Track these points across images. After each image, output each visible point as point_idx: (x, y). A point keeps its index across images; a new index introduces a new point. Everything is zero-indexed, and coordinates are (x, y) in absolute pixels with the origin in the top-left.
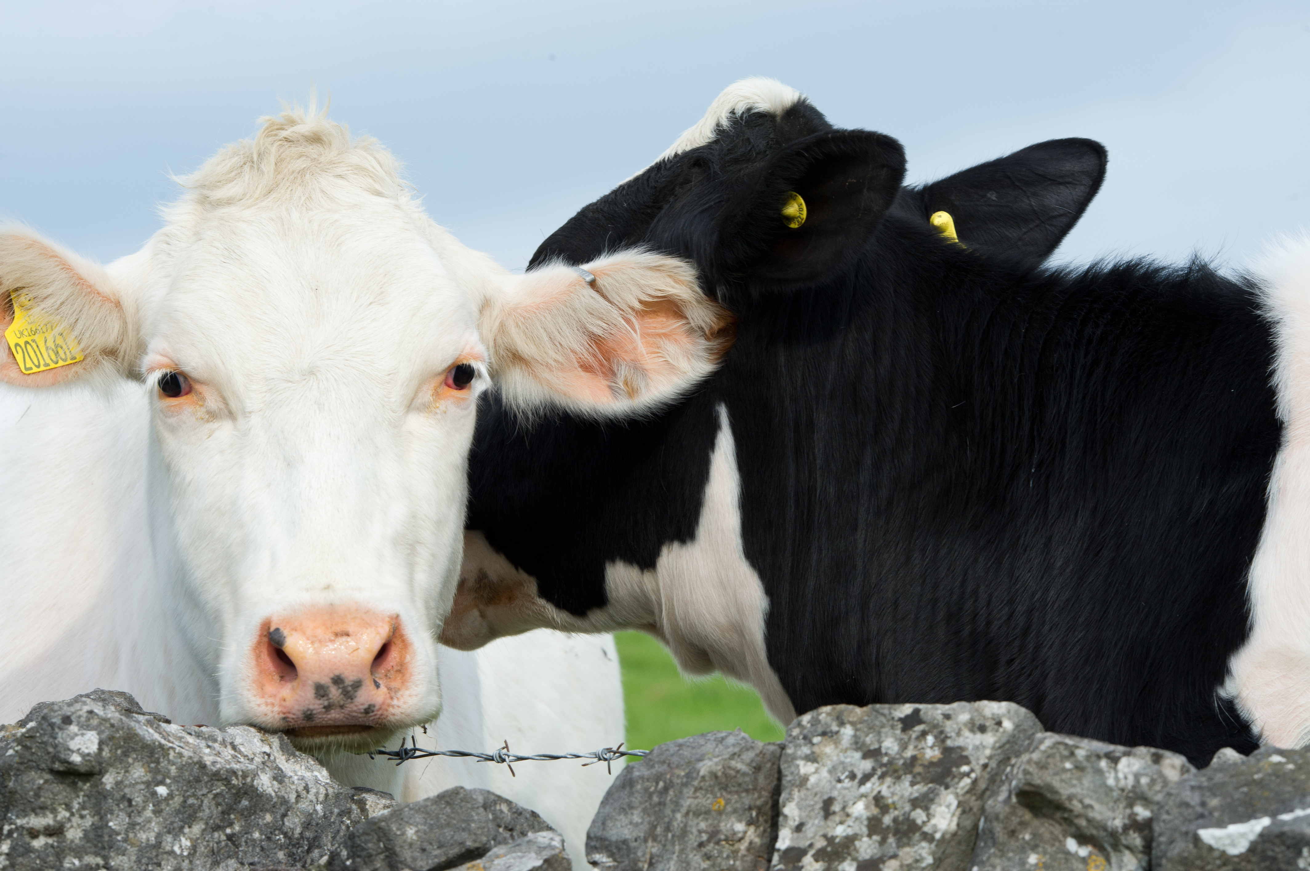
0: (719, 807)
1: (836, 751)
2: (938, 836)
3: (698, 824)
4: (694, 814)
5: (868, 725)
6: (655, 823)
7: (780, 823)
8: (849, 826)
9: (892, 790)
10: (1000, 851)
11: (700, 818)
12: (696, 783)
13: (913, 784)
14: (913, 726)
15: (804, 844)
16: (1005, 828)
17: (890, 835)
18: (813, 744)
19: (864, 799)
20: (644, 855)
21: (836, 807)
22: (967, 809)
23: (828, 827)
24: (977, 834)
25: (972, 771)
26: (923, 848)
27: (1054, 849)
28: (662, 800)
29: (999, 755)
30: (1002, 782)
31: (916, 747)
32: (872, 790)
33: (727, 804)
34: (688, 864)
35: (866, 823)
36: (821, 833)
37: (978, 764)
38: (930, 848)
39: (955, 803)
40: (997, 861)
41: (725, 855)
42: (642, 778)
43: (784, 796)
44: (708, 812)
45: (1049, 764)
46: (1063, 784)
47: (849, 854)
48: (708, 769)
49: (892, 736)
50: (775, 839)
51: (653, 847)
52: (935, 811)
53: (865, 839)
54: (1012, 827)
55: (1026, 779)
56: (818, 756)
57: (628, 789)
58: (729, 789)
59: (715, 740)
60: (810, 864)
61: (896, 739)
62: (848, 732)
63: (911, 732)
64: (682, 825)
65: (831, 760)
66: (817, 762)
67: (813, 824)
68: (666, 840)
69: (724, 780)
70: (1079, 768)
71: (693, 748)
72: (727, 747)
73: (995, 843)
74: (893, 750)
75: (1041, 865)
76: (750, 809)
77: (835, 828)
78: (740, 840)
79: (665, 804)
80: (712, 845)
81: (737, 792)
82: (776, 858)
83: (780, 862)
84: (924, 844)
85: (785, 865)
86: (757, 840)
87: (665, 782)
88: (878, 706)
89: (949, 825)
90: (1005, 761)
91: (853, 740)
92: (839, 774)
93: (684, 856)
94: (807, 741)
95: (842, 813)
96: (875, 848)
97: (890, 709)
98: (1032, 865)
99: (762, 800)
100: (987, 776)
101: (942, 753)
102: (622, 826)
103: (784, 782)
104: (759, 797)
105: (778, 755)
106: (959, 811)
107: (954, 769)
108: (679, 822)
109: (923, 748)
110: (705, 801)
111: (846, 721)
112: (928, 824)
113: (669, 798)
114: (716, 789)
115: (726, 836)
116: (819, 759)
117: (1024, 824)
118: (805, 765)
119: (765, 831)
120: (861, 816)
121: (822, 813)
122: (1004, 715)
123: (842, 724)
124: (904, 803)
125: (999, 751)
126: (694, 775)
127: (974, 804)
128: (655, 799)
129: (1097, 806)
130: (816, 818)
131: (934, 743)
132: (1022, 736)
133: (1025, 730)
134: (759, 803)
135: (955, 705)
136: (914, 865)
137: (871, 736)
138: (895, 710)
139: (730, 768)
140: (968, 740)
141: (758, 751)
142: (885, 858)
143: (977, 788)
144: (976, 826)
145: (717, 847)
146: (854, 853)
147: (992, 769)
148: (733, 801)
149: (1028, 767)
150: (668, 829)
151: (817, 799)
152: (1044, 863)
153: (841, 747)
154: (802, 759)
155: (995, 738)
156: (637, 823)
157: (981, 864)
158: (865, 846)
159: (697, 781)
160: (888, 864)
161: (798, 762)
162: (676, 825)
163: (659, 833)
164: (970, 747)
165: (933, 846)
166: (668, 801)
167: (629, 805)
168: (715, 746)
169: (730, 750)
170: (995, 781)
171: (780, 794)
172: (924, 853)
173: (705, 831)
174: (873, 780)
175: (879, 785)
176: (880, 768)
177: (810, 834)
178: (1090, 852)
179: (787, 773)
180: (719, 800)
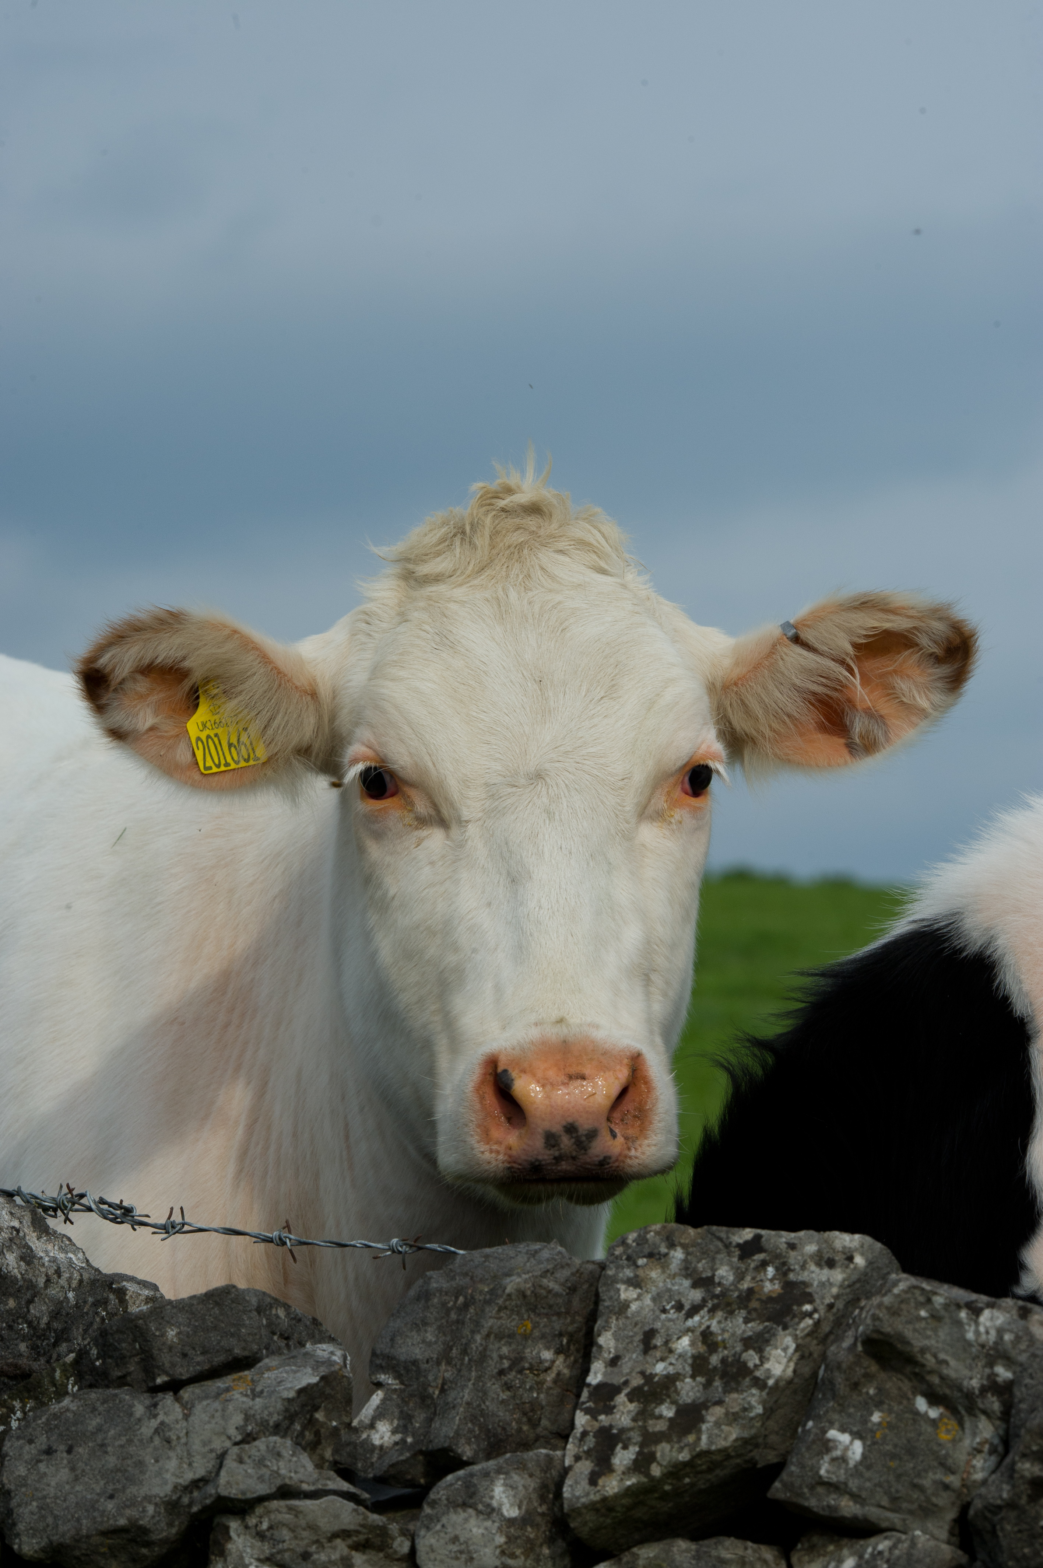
0: (525, 1330)
1: (663, 1277)
2: (771, 1382)
3: (499, 1348)
4: (496, 1336)
5: (702, 1248)
6: (451, 1344)
7: (592, 1355)
8: (671, 1364)
9: (722, 1325)
10: (839, 1405)
11: (503, 1342)
12: (500, 1301)
13: (747, 1321)
14: (754, 1255)
15: (618, 1380)
16: (847, 1380)
17: (717, 1378)
18: (638, 1267)
19: (690, 1334)
20: (436, 1379)
21: (658, 1341)
22: (807, 1354)
23: (647, 1363)
24: (816, 1383)
25: (815, 1310)
26: (753, 1395)
27: (901, 1407)
28: (461, 1317)
29: (847, 1294)
30: (849, 1326)
31: (753, 1278)
32: (700, 1323)
33: (534, 1328)
34: (485, 1393)
35: (690, 1361)
36: (638, 1369)
37: (823, 1303)
38: (760, 1396)
39: (793, 1346)
40: (836, 1416)
41: (528, 1387)
42: (440, 1290)
43: (599, 1323)
44: (511, 1336)
45: (902, 1310)
46: (917, 1334)
47: (669, 1397)
48: (515, 1287)
49: (728, 1264)
50: (586, 1371)
51: (447, 1371)
52: (770, 1354)
53: (688, 1380)
54: (856, 1380)
55: (874, 1326)
56: (642, 1280)
57: (423, 1302)
58: (537, 1312)
59: (527, 1253)
60: (624, 1404)
61: (732, 1268)
62: (678, 1255)
63: (749, 1261)
64: (481, 1348)
65: (656, 1287)
66: (641, 1288)
67: (630, 1359)
68: (462, 1364)
69: (533, 1300)
70: (935, 1317)
71: (501, 1260)
72: (540, 1262)
73: (834, 1397)
74: (727, 1280)
75: (885, 1424)
76: (561, 1335)
77: (654, 1365)
78: (547, 1370)
79: (463, 1323)
80: (514, 1373)
81: (547, 1315)
82: (585, 1394)
83: (590, 1399)
84: (754, 1391)
85: (594, 1403)
86: (566, 1371)
87: (466, 1298)
88: (714, 1228)
89: (784, 1371)
90: (854, 1302)
91: (684, 1264)
92: (665, 1304)
93: (481, 1384)
94: (631, 1263)
95: (664, 1348)
96: (699, 1391)
97: (727, 1232)
98: (874, 1424)
99: (575, 1325)
100: (832, 1318)
101: (783, 1288)
102: (413, 1344)
103: (601, 1308)
104: (572, 1322)
105: (596, 1277)
106: (798, 1354)
107: (795, 1308)
108: (477, 1344)
109: (761, 1281)
110: (509, 1323)
111: (676, 1243)
112: (761, 1368)
113: (468, 1316)
114: (523, 1310)
115: (531, 1364)
116: (643, 1284)
117: (868, 1377)
118: (626, 1290)
119: (575, 1361)
120: (686, 1352)
121: (641, 1346)
122: (856, 1250)
123: (672, 1245)
124: (736, 1341)
125: (848, 1290)
126: (500, 1292)
127: (815, 1348)
128: (453, 1316)
129: (953, 1363)
130: (634, 1352)
131: (774, 1275)
132: (874, 1275)
133: (877, 1268)
134: (570, 1329)
135: (802, 1233)
136: (742, 1414)
137: (704, 1261)
138: (734, 1234)
139: (540, 1286)
140: (814, 1275)
141: (574, 1270)
142: (709, 1404)
143: (819, 1331)
144: (815, 1374)
145: (519, 1376)
146: (673, 1395)
147: (838, 1310)
148: (542, 1325)
149: (877, 1312)
150: (465, 1351)
151: (635, 1330)
152: (888, 1423)
153: (668, 1272)
154: (624, 1282)
155: (844, 1275)
156: (430, 1342)
157: (817, 1418)
158: (687, 1387)
159: (502, 1300)
160: (711, 1410)
161: (618, 1286)
162: (474, 1348)
163: (454, 1355)
164: (815, 1283)
165: (764, 1394)
166: (467, 1320)
167: (422, 1321)
168: (526, 1259)
169: (542, 1266)
170: (841, 1324)
171: (595, 1321)
172: (754, 1401)
173: (506, 1358)
174: (702, 1312)
175: (709, 1320)
176: (711, 1299)
177: (626, 1370)
178: (941, 1414)
179: (605, 1297)
180: (526, 1323)
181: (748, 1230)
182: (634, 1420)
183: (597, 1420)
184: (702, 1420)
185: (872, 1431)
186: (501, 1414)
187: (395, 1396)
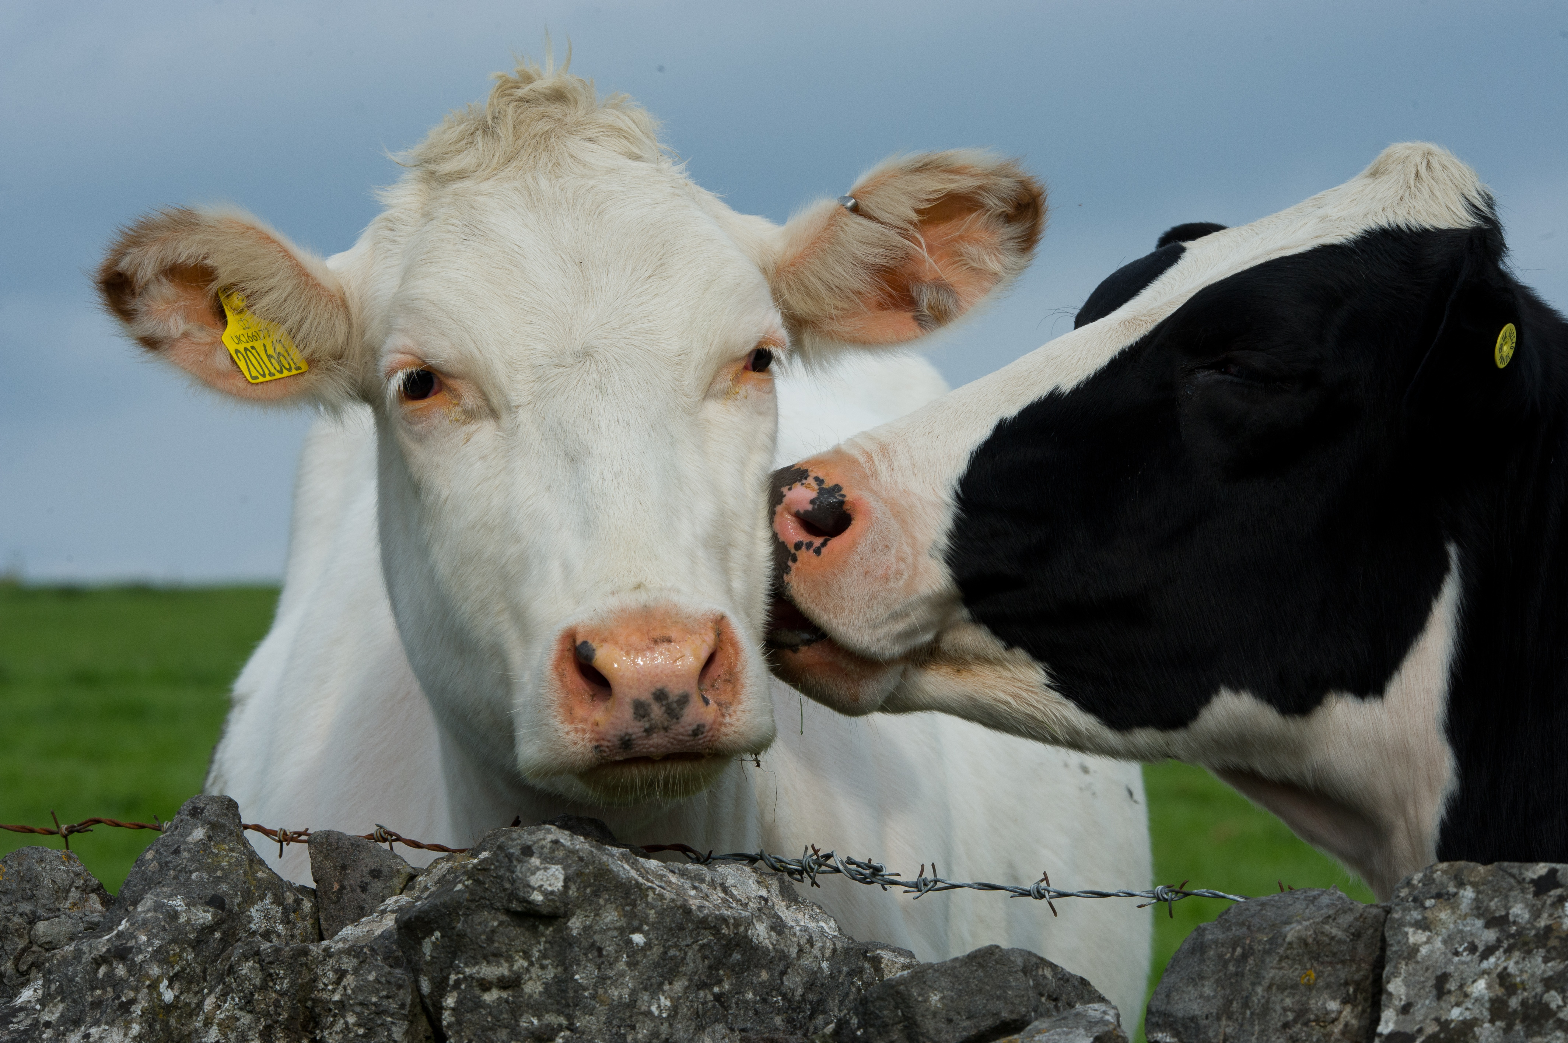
0: (1309, 980)
1: (1453, 918)
3: (1282, 1000)
4: (1278, 988)
5: (1494, 886)
6: (1231, 998)
7: (1382, 1003)
8: (1467, 1009)
9: (1520, 966)
11: (1286, 994)
12: (1281, 951)
13: (1546, 960)
14: (1550, 891)
15: (1411, 1028)
17: (1517, 1022)
18: (1426, 908)
19: (1486, 976)
20: (1216, 1035)
21: (1452, 986)
23: (1441, 1009)
26: (1558, 1038)
28: (1239, 970)
31: (1551, 915)
32: (1497, 965)
33: (1317, 977)
35: (1487, 1005)
36: (1433, 1016)
41: (1315, 1039)
42: (1216, 942)
43: (1388, 969)
44: (1295, 986)
48: (1296, 935)
49: (1522, 902)
50: (1376, 1021)
51: (1228, 1026)
53: (1486, 1025)
56: (1431, 922)
57: (1198, 954)
58: (1320, 959)
59: (1305, 899)
61: (1527, 905)
62: (1468, 894)
63: (1545, 897)
64: (1263, 1001)
65: (1447, 928)
66: (1430, 931)
67: (1423, 1005)
68: (1244, 1018)
69: (1315, 948)
71: (1279, 908)
72: (1320, 908)
74: (1522, 918)
76: (1346, 984)
77: (1450, 1011)
78: (1333, 1021)
79: (1243, 975)
80: (1299, 1026)
81: (1330, 963)
84: (1558, 1033)
86: (1354, 1022)
87: (1243, 948)
88: (1506, 864)
91: (1475, 903)
92: (1457, 946)
93: (1265, 1038)
94: (1418, 904)
95: (1459, 992)
96: (1499, 1036)
97: (1520, 868)
99: (1362, 973)
102: (1190, 1000)
103: (1388, 953)
104: (1358, 970)
105: (1382, 920)
108: (1259, 997)
109: (1560, 917)
110: (1292, 973)
111: (1465, 882)
112: (1565, 1009)
113: (1248, 968)
114: (1306, 959)
115: (1316, 1015)
116: (1432, 927)
118: (1415, 933)
119: (1364, 1011)
120: (1483, 996)
121: (1434, 992)
123: (1461, 884)
124: (1536, 982)
126: (1280, 941)
128: (1232, 968)
130: (1426, 998)
134: (1357, 977)
137: (1496, 900)
138: (1527, 870)
139: (1322, 933)
141: (1358, 915)
145: (1305, 1029)
148: (1326, 974)
150: (1246, 1005)
151: (1427, 975)
153: (1459, 912)
154: (1412, 925)
156: (1208, 996)
158: (1486, 1033)
159: (1283, 949)
161: (1406, 929)
162: (1256, 1001)
163: (1235, 1010)
166: (1247, 972)
167: (1199, 975)
168: (1304, 906)
169: (1323, 912)
171: (1383, 968)
173: (1290, 1010)
174: (1497, 953)
175: (1505, 961)
176: (1507, 939)
177: (1419, 1017)
179: (1392, 942)
180: (1309, 972)
181: (1542, 865)
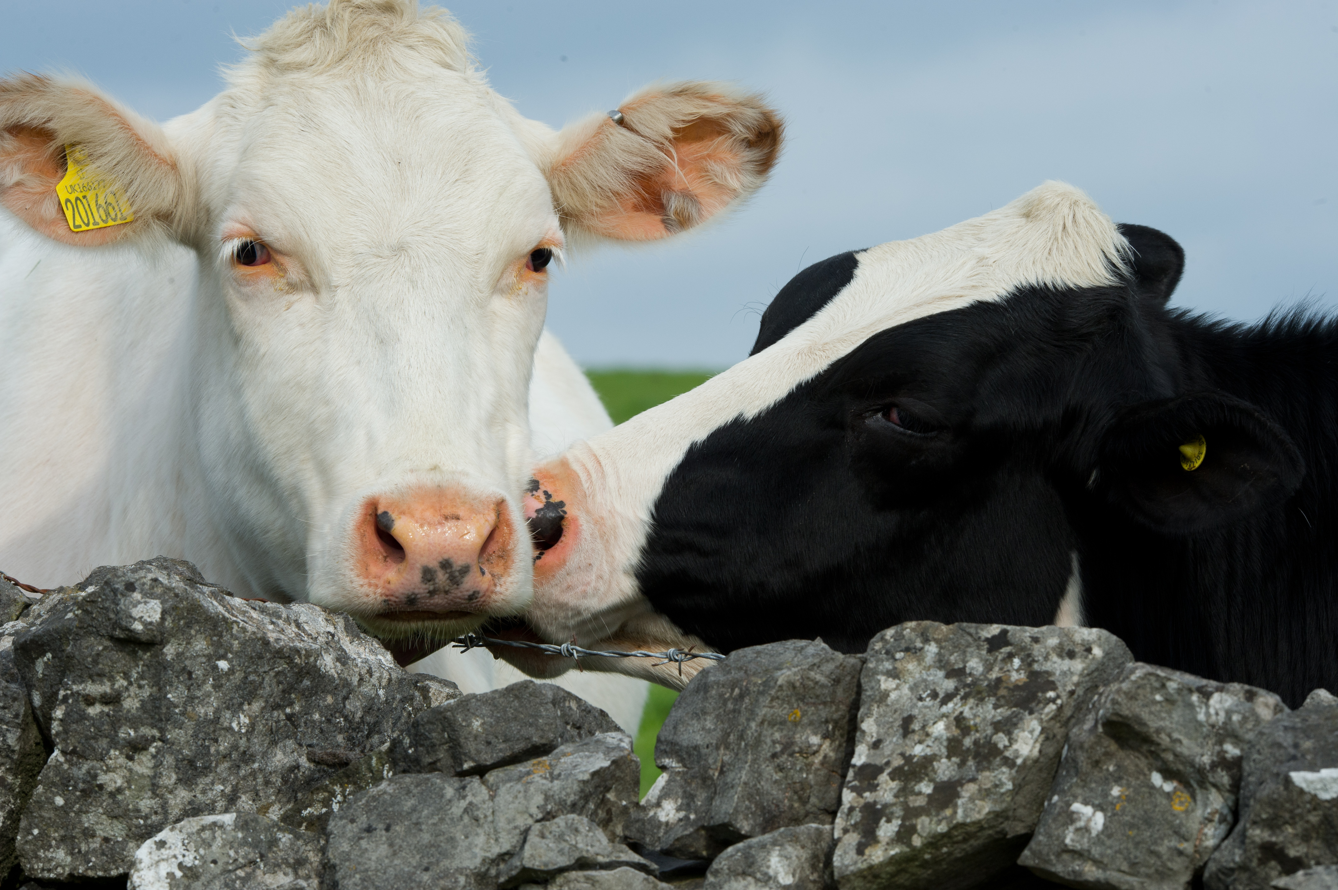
0: (795, 718)
1: (919, 669)
2: (1019, 761)
3: (772, 734)
4: (769, 723)
5: (954, 642)
6: (728, 731)
7: (857, 739)
8: (928, 746)
9: (974, 711)
10: (1082, 780)
11: (775, 729)
12: (773, 692)
13: (996, 707)
14: (1001, 648)
15: (880, 761)
16: (1089, 758)
17: (970, 758)
18: (896, 660)
19: (945, 719)
20: (715, 762)
21: (916, 726)
22: (1051, 736)
23: (906, 745)
24: (1060, 761)
25: (1058, 697)
26: (1004, 773)
27: (1138, 782)
28: (737, 707)
29: (1086, 682)
30: (1089, 711)
31: (1001, 669)
32: (954, 710)
33: (803, 716)
34: (760, 774)
35: (945, 743)
36: (899, 751)
37: (1065, 690)
38: (1010, 774)
39: (1039, 729)
40: (1079, 791)
41: (798, 768)
42: (717, 683)
43: (862, 710)
44: (783, 723)
45: (1139, 695)
46: (1152, 716)
47: (927, 775)
48: (786, 679)
49: (978, 656)
50: (851, 754)
51: (725, 755)
52: (1017, 736)
53: (944, 760)
54: (1097, 758)
55: (1113, 709)
56: (900, 672)
57: (702, 693)
58: (805, 701)
59: (794, 649)
60: (886, 782)
61: (981, 660)
62: (932, 649)
63: (997, 653)
64: (756, 734)
65: (913, 677)
66: (899, 679)
67: (891, 742)
68: (739, 748)
69: (801, 691)
70: (1169, 701)
71: (772, 656)
72: (806, 657)
73: (1077, 773)
74: (977, 671)
75: (1124, 797)
76: (827, 722)
77: (913, 747)
78: (815, 753)
79: (739, 712)
80: (785, 756)
81: (814, 704)
82: (851, 774)
83: (855, 778)
84: (1004, 769)
85: (859, 781)
86: (832, 754)
87: (741, 689)
88: (965, 624)
89: (1031, 751)
90: (1092, 689)
91: (937, 657)
92: (921, 692)
93: (756, 766)
94: (890, 656)
95: (921, 732)
96: (954, 770)
97: (976, 628)
98: (1114, 798)
99: (840, 713)
100: (1073, 704)
101: (1028, 677)
102: (694, 731)
103: (863, 697)
104: (837, 710)
105: (858, 669)
106: (1043, 736)
107: (1040, 694)
108: (753, 730)
109: (1008, 671)
110: (781, 711)
111: (930, 638)
112: (1010, 749)
113: (744, 706)
114: (793, 700)
115: (800, 748)
116: (901, 676)
117: (1108, 755)
118: (886, 680)
119: (840, 745)
120: (942, 736)
121: (901, 731)
122: (1094, 642)
123: (926, 641)
124: (987, 725)
125: (1087, 678)
126: (772, 684)
127: (1059, 731)
128: (730, 706)
129: (1185, 741)
130: (894, 736)
131: (1021, 666)
132: (1111, 664)
133: (1114, 658)
134: (836, 716)
135: (1044, 628)
136: (993, 790)
137: (956, 654)
138: (982, 630)
139: (808, 678)
140: (1056, 665)
141: (838, 664)
142: (964, 781)
143: (1062, 715)
144: (1058, 754)
145: (790, 759)
146: (931, 774)
147: (1079, 696)
148: (810, 713)
149: (1116, 697)
150: (741, 737)
151: (895, 716)
152: (1127, 796)
153: (924, 664)
154: (884, 674)
155: (1084, 665)
156: (710, 729)
157: (1062, 793)
158: (943, 767)
159: (774, 690)
160: (965, 787)
161: (879, 677)
162: (750, 734)
163: (732, 741)
164: (1058, 673)
165: (1013, 771)
166: (743, 709)
167: (702, 711)
168: (794, 654)
169: (810, 660)
170: (1081, 709)
171: (858, 709)
172: (1004, 778)
173: (779, 742)
174: (955, 700)
175: (961, 706)
176: (964, 688)
177: (887, 752)
178: (1175, 788)
179: (867, 688)
180: (796, 711)
181: (995, 626)
182: (896, 796)
183: (862, 797)
184: (958, 796)
185: (1112, 804)
186: (774, 792)
187: (678, 778)
